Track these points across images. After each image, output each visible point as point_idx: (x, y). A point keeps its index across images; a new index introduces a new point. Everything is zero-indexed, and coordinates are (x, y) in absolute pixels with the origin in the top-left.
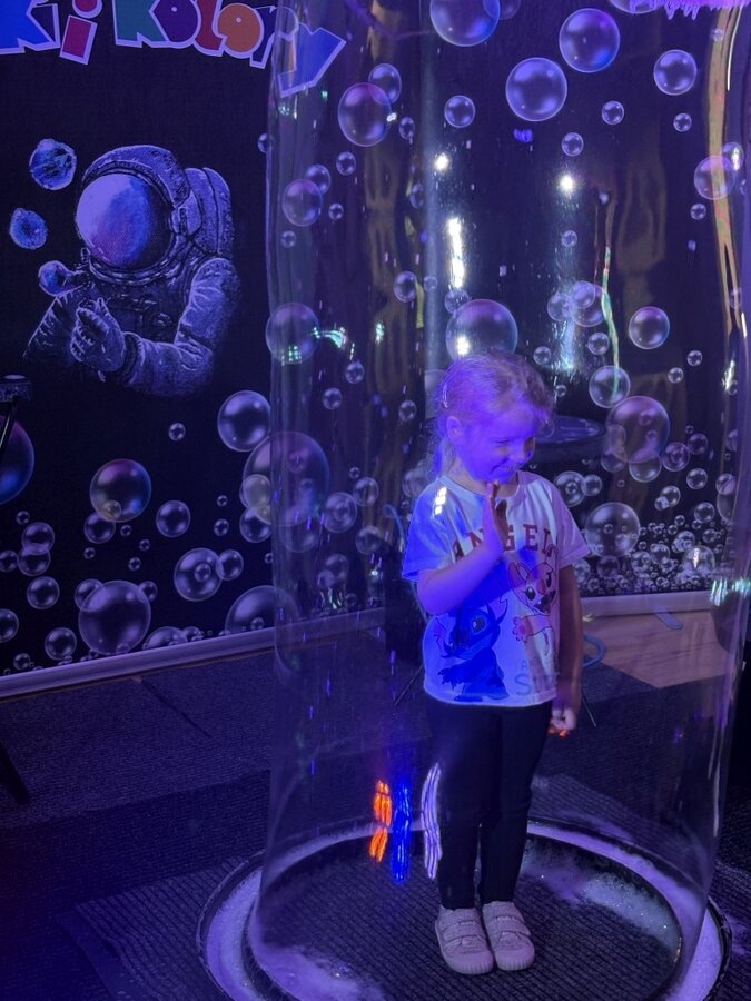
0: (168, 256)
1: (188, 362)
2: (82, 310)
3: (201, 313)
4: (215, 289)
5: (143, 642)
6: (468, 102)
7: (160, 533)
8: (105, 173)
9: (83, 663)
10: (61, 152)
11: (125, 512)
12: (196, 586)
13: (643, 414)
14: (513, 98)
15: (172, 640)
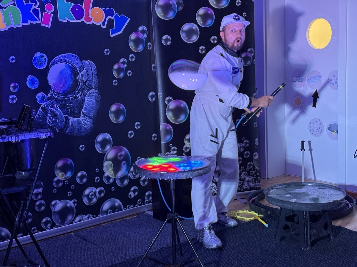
0: (78, 90)
1: (85, 124)
2: (51, 108)
3: (88, 108)
4: (93, 100)
5: (73, 220)
6: (169, 37)
7: (77, 183)
8: (57, 63)
9: (54, 229)
11: (66, 176)
12: (90, 200)
14: (183, 36)
15: (83, 219)
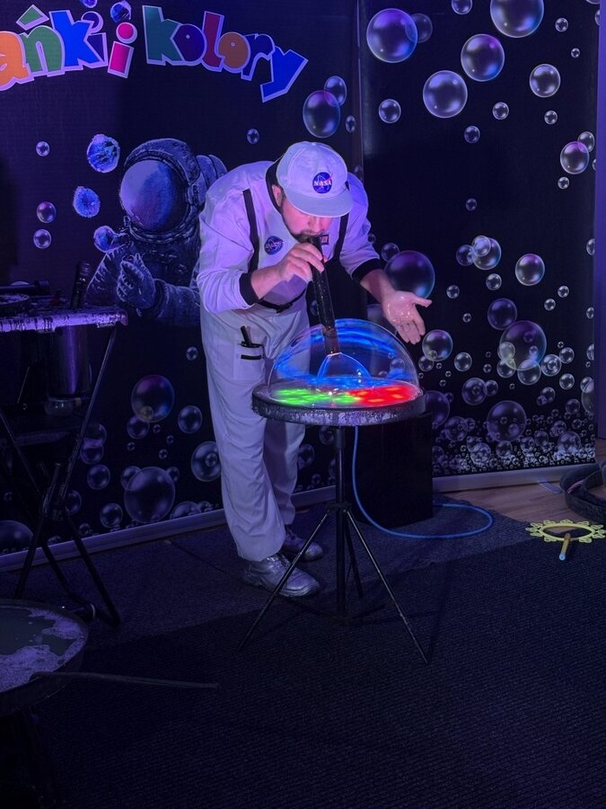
0: (185, 222)
2: (125, 262)
5: (169, 514)
6: (396, 104)
7: (181, 431)
8: (140, 160)
9: (127, 530)
10: (109, 144)
11: (156, 415)
12: (207, 470)
13: (526, 334)
14: (428, 101)
15: (190, 511)
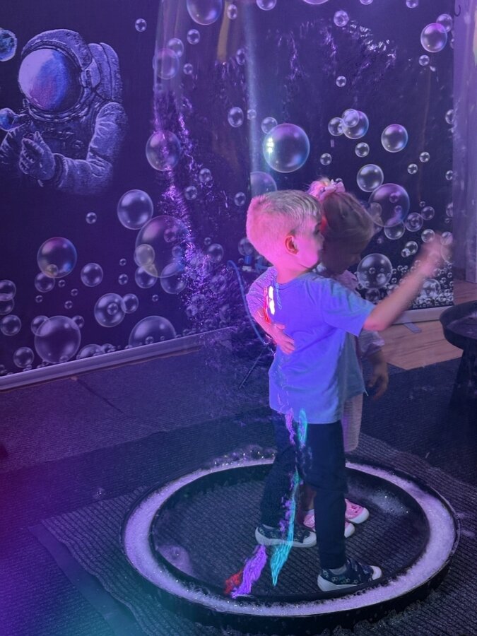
0: (80, 103)
1: (97, 172)
2: (26, 140)
3: (103, 139)
4: (111, 123)
5: (76, 354)
7: (84, 285)
8: (36, 49)
9: (39, 369)
10: (7, 36)
12: (109, 318)
13: (392, 195)
15: (95, 352)
